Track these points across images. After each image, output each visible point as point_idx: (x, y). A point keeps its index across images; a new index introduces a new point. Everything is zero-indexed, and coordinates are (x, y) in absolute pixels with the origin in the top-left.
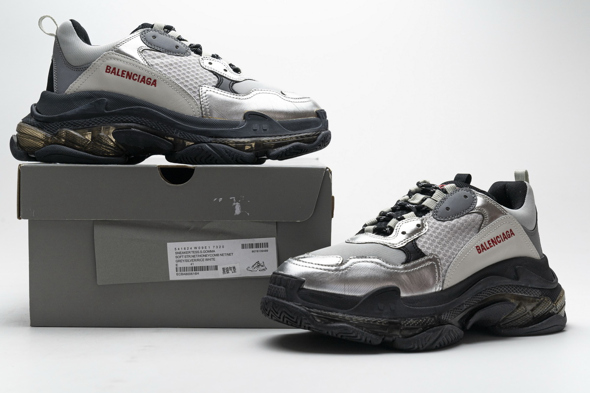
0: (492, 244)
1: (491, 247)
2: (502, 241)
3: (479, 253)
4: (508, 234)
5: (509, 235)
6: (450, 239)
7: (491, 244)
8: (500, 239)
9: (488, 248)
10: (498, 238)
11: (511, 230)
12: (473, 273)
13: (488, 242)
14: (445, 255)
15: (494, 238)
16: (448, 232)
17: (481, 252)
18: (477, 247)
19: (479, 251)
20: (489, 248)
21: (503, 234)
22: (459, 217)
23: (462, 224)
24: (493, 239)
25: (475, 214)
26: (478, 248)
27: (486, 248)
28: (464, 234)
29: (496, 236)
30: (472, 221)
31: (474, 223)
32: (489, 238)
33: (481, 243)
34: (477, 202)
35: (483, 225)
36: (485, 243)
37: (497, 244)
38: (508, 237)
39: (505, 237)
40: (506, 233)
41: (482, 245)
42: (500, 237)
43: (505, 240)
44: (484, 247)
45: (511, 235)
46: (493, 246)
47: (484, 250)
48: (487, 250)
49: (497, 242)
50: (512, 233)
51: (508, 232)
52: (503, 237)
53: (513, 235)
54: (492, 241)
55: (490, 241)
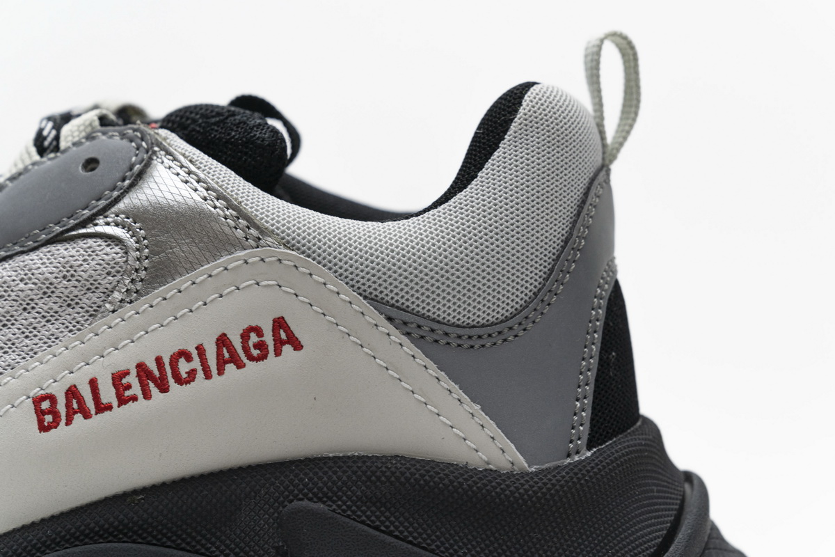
0: (136, 390)
1: (122, 401)
2: (200, 374)
3: (43, 428)
4: (254, 338)
5: (261, 346)
7: (129, 387)
8: (196, 363)
9: (102, 408)
10: (182, 361)
11: (279, 324)
12: (27, 520)
15: (159, 361)
17: (55, 424)
18: (37, 401)
19: (49, 418)
20: (109, 407)
21: (222, 341)
22: (10, 257)
23: (5, 290)
24: (153, 366)
25: (90, 242)
26: (45, 405)
27: (90, 404)
28: (2, 336)
29: (176, 350)
30: (64, 277)
31: (74, 283)
32: (125, 359)
33: (70, 380)
34: (132, 186)
35: (117, 296)
36: (93, 383)
37: (164, 389)
38: (251, 358)
39: (227, 355)
40: (242, 336)
41: (72, 393)
42: (195, 353)
43: (221, 372)
44: (81, 401)
45: (271, 348)
46: (140, 396)
47: (78, 418)
48: (94, 416)
49: (171, 380)
50: (285, 336)
51: (258, 331)
52: (219, 355)
53: (287, 349)
54: (138, 376)
55: (127, 373)
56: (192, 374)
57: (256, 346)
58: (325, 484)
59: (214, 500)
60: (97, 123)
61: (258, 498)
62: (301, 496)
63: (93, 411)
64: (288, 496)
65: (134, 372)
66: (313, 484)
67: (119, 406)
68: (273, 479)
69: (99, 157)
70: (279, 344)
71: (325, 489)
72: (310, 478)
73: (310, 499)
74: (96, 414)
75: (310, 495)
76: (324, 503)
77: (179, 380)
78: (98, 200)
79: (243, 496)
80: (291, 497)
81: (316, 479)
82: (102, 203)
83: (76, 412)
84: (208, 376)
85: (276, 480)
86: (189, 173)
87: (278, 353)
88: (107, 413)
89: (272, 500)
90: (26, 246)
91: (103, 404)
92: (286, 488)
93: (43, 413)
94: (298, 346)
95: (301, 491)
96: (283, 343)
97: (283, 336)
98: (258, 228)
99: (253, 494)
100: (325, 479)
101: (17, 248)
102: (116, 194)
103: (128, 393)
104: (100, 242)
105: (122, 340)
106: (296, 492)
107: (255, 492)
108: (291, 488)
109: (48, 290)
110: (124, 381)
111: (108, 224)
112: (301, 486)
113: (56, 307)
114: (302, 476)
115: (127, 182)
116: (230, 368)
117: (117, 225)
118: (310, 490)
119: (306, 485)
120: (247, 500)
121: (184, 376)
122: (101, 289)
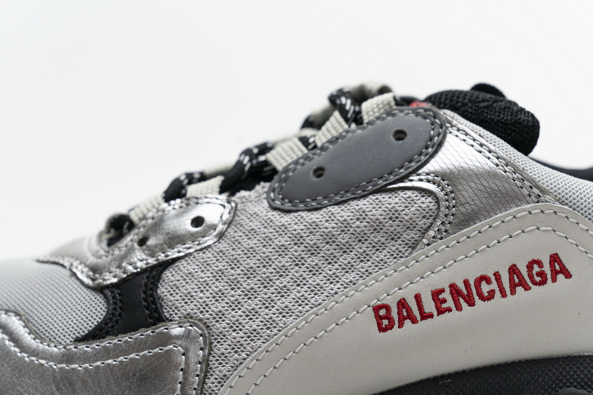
0: (450, 303)
1: (440, 312)
2: (498, 294)
3: (382, 329)
4: (536, 269)
5: (541, 274)
6: (282, 272)
7: (444, 301)
8: (494, 286)
9: (425, 316)
10: (484, 283)
11: (555, 258)
13: (436, 294)
14: (236, 326)
15: (466, 283)
16: (283, 250)
17: (390, 327)
18: (376, 309)
19: (385, 322)
20: (431, 316)
21: (513, 270)
22: (345, 202)
23: (345, 226)
24: (462, 287)
25: (409, 193)
26: (382, 312)
27: (417, 313)
28: (344, 260)
29: (479, 275)
30: (391, 218)
31: (397, 222)
32: (441, 279)
33: (401, 294)
34: (436, 152)
35: (431, 233)
36: (418, 298)
37: (471, 303)
38: (535, 283)
39: (517, 280)
40: (528, 267)
41: (402, 304)
42: (493, 278)
43: (513, 292)
44: (409, 310)
45: (549, 276)
46: (454, 308)
47: (408, 322)
48: (419, 321)
49: (476, 298)
50: (558, 267)
51: (539, 263)
52: (511, 280)
53: (560, 277)
54: (451, 293)
55: (442, 291)
56: (491, 295)
57: (538, 274)
58: (586, 376)
59: (504, 385)
60: (393, 103)
61: (536, 384)
62: (568, 384)
63: (419, 318)
64: (558, 384)
65: (448, 290)
66: (577, 375)
67: (438, 315)
68: (547, 371)
69: (406, 130)
70: (555, 273)
71: (586, 380)
72: (575, 371)
73: (575, 387)
74: (421, 320)
75: (575, 384)
76: (585, 389)
77: (482, 298)
78: (410, 162)
79: (525, 382)
80: (561, 385)
81: (579, 372)
82: (414, 165)
83: (405, 318)
84: (504, 295)
85: (549, 372)
86: (481, 145)
87: (554, 280)
88: (430, 320)
89: (547, 386)
90: (357, 194)
91: (426, 313)
92: (557, 378)
93: (382, 318)
94: (568, 275)
95: (568, 380)
96: (557, 273)
97: (558, 268)
98: (538, 188)
99: (533, 381)
100: (586, 372)
101: (349, 195)
102: (423, 158)
103: (444, 306)
104: (416, 193)
105: (437, 266)
106: (565, 381)
107: (534, 380)
108: (561, 378)
109: (377, 227)
110: (441, 297)
111: (421, 180)
112: (568, 377)
113: (383, 240)
114: (568, 369)
115: (430, 150)
116: (520, 289)
117: (428, 181)
118: (575, 380)
119: (571, 376)
120: (528, 385)
121: (486, 294)
122: (418, 228)
